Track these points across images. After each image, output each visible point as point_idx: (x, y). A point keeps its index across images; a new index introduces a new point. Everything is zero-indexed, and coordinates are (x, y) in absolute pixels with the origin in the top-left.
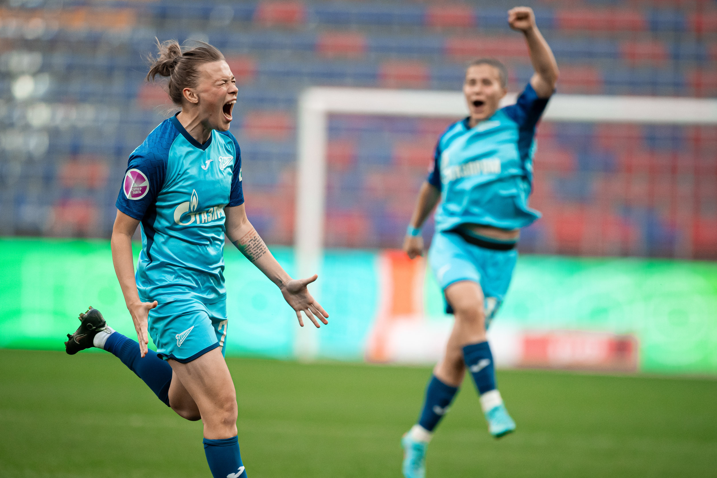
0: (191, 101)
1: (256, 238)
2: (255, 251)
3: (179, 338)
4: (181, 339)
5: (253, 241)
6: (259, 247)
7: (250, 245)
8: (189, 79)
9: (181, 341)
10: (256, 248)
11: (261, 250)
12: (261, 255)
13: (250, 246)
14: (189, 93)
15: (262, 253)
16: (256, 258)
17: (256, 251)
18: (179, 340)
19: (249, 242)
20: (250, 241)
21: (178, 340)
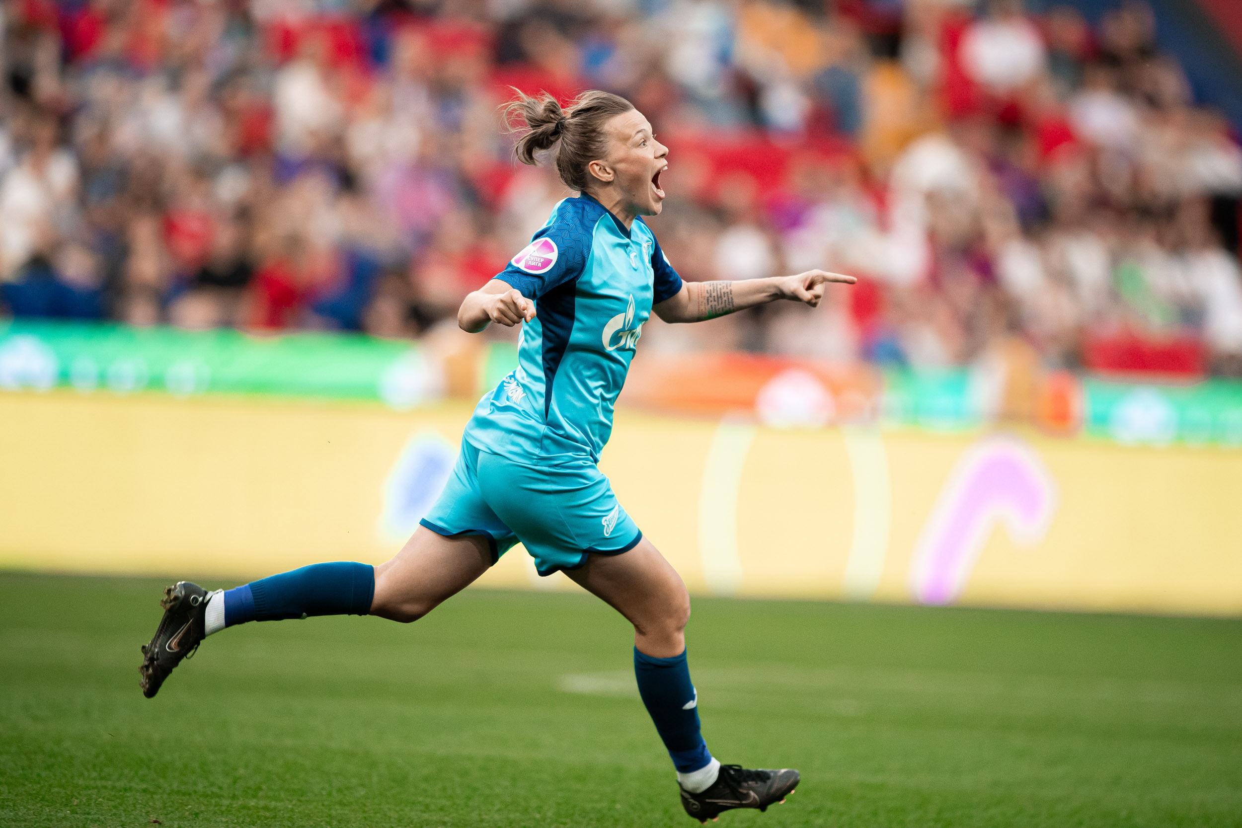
0: (604, 180)
1: (709, 291)
2: (722, 303)
3: (608, 523)
4: (610, 524)
5: (710, 298)
6: (721, 295)
7: (711, 306)
8: (594, 147)
9: (610, 526)
10: (720, 300)
11: (726, 295)
12: (732, 298)
13: (713, 307)
14: (599, 167)
15: (730, 296)
16: (731, 306)
17: (724, 302)
18: (608, 526)
19: (708, 304)
20: (708, 301)
21: (606, 525)
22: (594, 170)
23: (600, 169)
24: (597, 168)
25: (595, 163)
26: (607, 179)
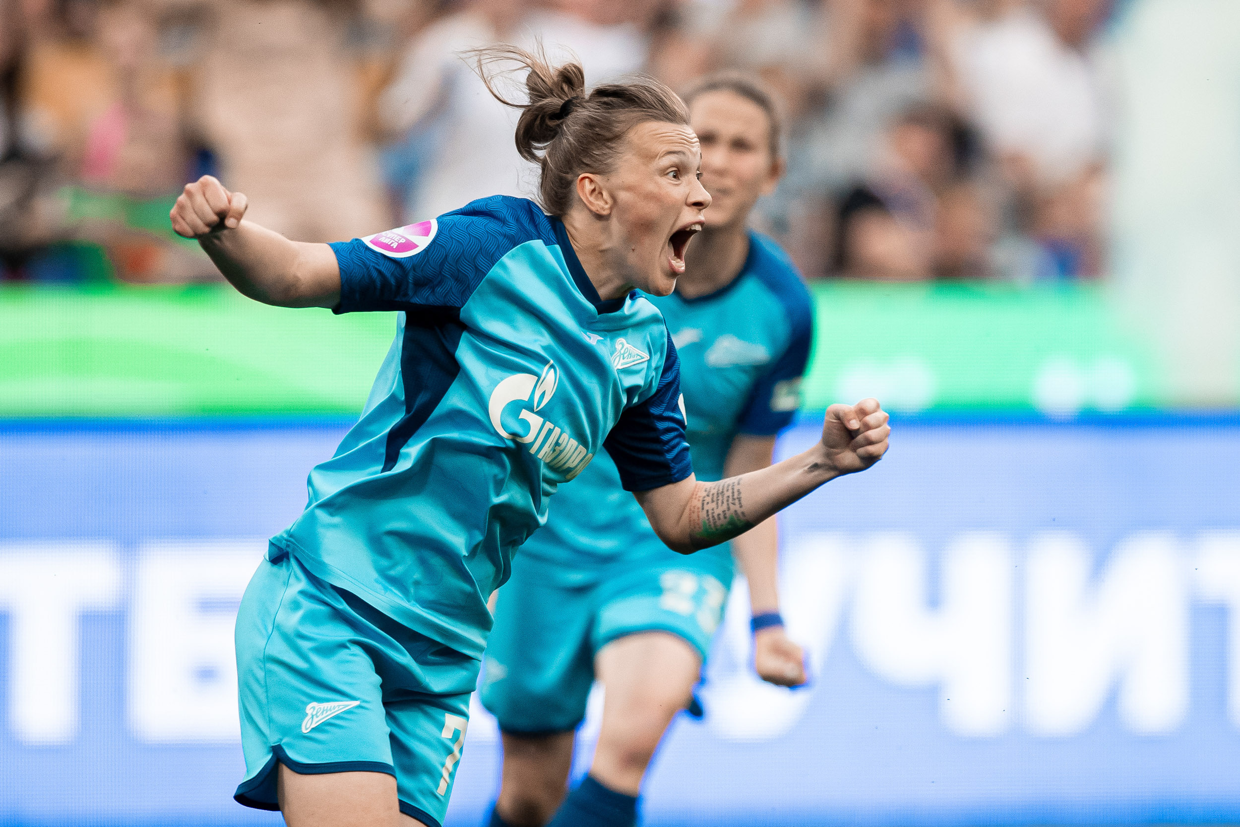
22: (583, 187)
23: (594, 190)
24: (588, 187)
25: (587, 177)
26: (599, 209)
